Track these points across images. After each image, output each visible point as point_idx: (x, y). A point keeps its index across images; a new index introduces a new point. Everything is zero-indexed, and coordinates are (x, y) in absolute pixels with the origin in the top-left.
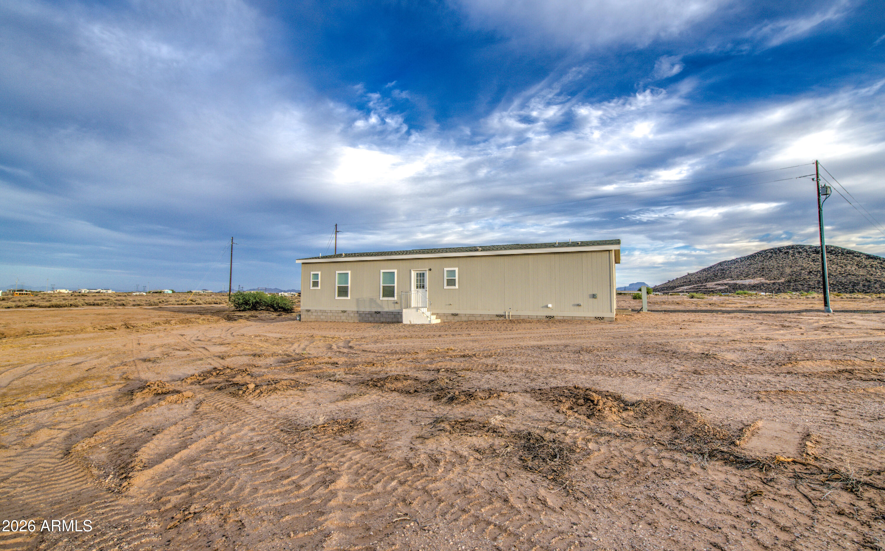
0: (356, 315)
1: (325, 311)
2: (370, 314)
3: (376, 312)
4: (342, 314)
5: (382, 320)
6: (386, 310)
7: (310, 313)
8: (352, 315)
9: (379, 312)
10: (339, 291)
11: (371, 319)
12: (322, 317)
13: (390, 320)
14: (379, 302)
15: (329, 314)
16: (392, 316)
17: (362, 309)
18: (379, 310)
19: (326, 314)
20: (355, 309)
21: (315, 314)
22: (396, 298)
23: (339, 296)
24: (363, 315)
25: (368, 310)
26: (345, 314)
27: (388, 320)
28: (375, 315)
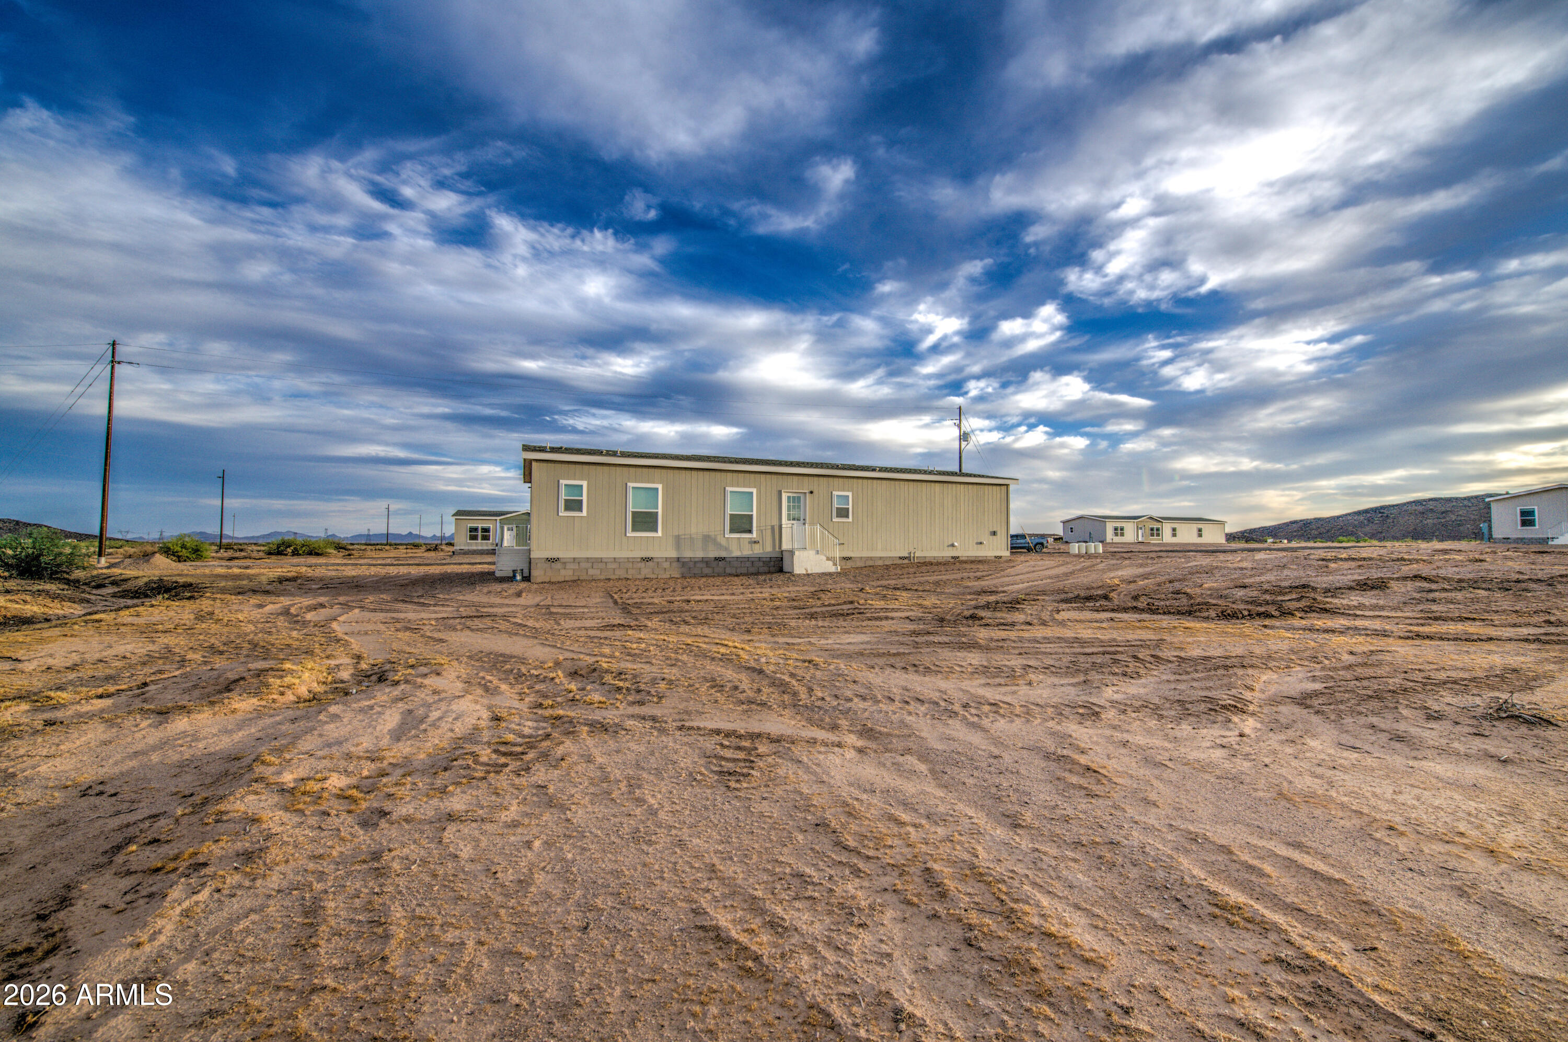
0: (675, 564)
1: (600, 560)
2: (706, 562)
3: (716, 559)
4: (642, 565)
5: (728, 570)
6: (736, 553)
7: (558, 565)
8: (666, 565)
9: (724, 559)
10: (634, 522)
11: (707, 571)
12: (591, 572)
13: (744, 571)
14: (724, 542)
15: (610, 566)
16: (748, 564)
17: (688, 554)
18: (723, 554)
19: (600, 565)
20: (673, 554)
21: (572, 566)
22: (754, 535)
23: (634, 530)
24: (691, 565)
25: (700, 554)
26: (650, 563)
27: (739, 571)
28: (714, 564)
